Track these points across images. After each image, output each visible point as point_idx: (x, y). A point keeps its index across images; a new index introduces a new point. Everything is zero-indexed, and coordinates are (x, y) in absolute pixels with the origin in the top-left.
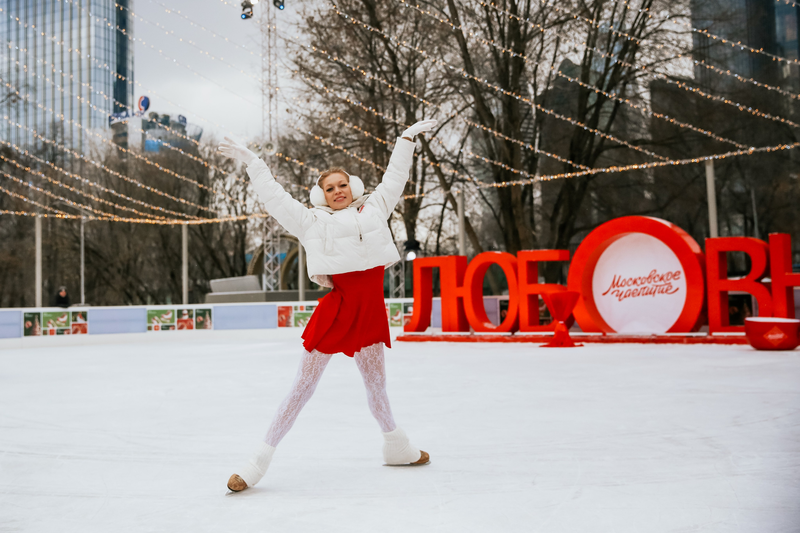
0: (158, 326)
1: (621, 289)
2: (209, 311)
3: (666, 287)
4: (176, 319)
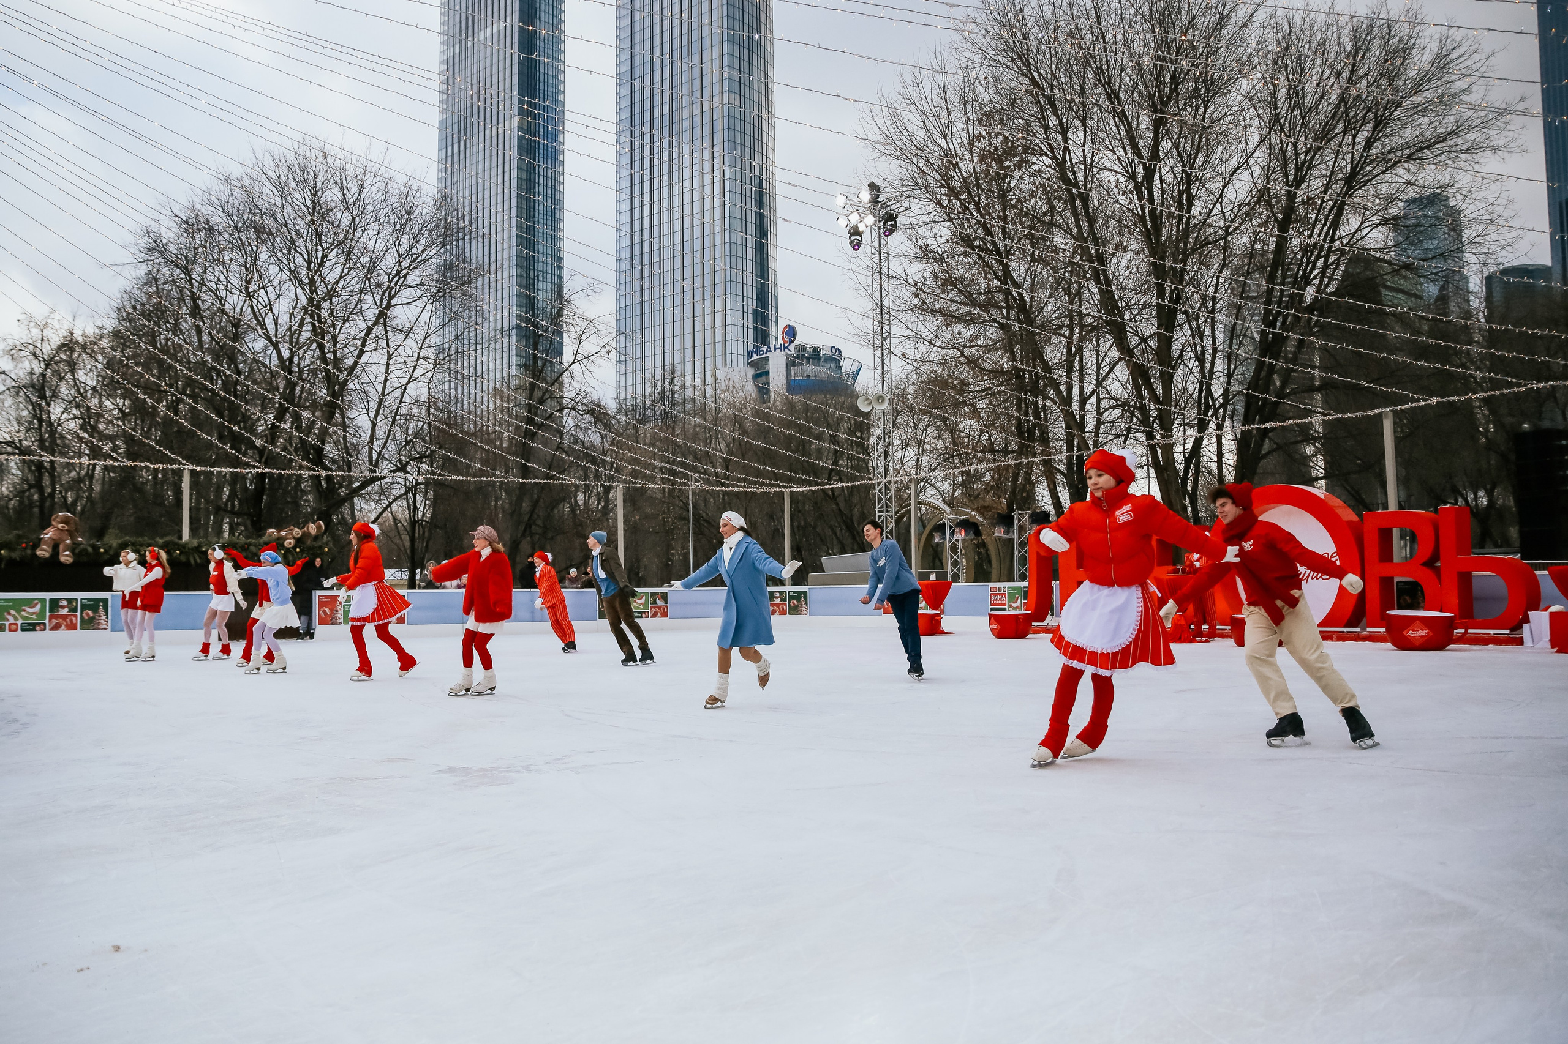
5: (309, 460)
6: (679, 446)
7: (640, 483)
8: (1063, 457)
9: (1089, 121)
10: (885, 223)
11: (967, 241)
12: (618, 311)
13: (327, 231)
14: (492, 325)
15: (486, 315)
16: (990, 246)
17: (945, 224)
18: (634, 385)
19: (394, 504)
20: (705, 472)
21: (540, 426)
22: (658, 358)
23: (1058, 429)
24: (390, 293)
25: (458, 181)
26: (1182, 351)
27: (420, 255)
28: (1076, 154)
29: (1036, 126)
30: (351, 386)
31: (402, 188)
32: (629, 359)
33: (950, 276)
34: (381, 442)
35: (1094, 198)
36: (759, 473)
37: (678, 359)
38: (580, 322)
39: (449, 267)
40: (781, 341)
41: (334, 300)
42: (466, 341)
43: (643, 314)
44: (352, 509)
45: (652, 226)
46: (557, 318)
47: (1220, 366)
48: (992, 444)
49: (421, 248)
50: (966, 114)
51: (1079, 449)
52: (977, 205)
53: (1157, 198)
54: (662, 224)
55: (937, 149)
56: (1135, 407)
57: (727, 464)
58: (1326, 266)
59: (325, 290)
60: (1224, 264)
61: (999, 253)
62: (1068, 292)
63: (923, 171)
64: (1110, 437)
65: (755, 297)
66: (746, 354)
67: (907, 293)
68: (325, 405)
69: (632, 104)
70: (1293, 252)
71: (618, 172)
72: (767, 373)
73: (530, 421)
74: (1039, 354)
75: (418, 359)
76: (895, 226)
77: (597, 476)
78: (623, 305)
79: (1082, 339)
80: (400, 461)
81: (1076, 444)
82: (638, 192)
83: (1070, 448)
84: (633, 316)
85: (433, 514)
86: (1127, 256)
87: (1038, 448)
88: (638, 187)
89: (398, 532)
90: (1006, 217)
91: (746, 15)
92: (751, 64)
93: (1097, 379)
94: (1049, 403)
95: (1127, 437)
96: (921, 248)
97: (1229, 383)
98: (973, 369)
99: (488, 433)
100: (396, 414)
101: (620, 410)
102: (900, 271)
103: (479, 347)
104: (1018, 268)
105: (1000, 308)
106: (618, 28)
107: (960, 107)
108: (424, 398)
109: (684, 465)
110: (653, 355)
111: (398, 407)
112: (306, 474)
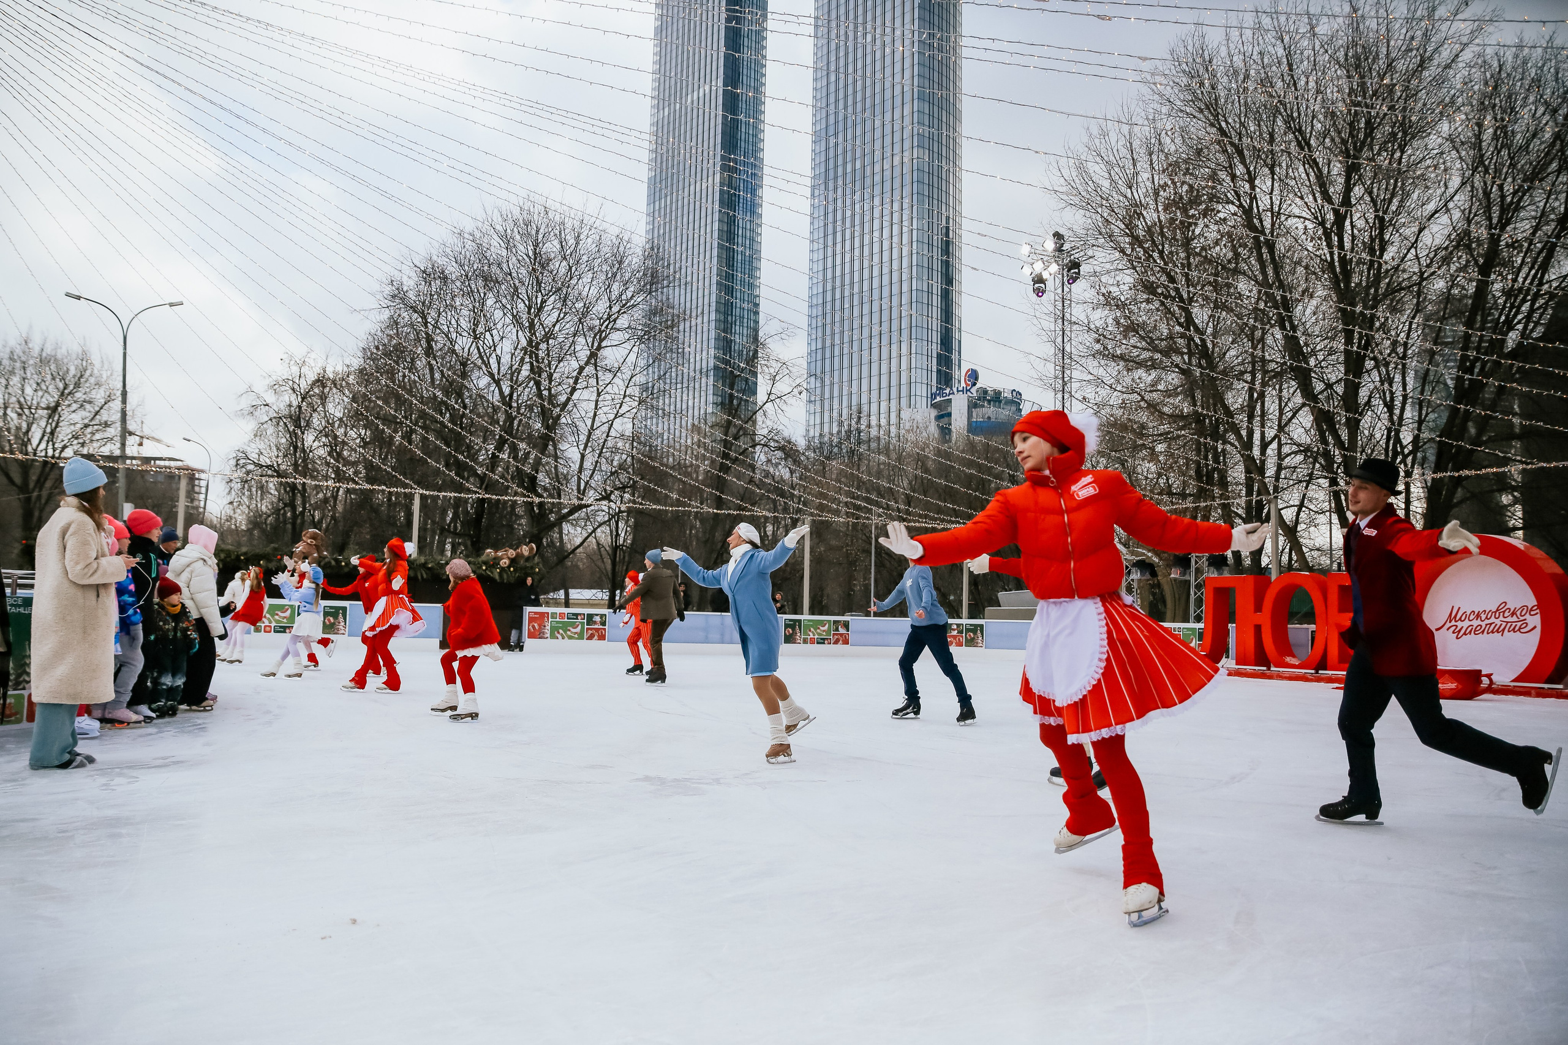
3: (1518, 624)
5: (525, 488)
6: (864, 483)
7: (827, 517)
8: (1242, 501)
9: (1277, 169)
10: (1068, 271)
11: (1150, 288)
12: (810, 354)
13: (546, 279)
14: (692, 366)
15: (687, 356)
16: (1173, 294)
17: (1128, 272)
18: (822, 424)
19: (599, 530)
20: (888, 508)
21: (735, 460)
22: (845, 399)
23: (1237, 473)
24: (601, 336)
25: (664, 233)
26: (1370, 397)
27: (628, 301)
28: (1264, 202)
29: (1223, 175)
30: (563, 420)
31: (614, 240)
32: (818, 399)
33: (1132, 323)
34: (588, 473)
35: (1281, 245)
36: (939, 510)
37: (864, 400)
38: (774, 364)
39: (653, 312)
40: (963, 384)
41: (550, 341)
42: (668, 381)
43: (832, 357)
44: (561, 533)
45: (843, 275)
46: (752, 359)
47: (1409, 413)
48: (1170, 486)
49: (629, 294)
50: (1151, 164)
51: (1259, 494)
52: (1161, 253)
53: (1347, 245)
54: (852, 272)
55: (1121, 198)
56: (1317, 453)
57: (909, 501)
58: (1532, 311)
59: (543, 333)
60: (1418, 310)
61: (1182, 300)
62: (1251, 338)
63: (1107, 220)
64: (1291, 482)
65: (939, 342)
66: (929, 396)
67: (1089, 338)
68: (540, 437)
69: (827, 160)
70: (1494, 296)
71: (812, 223)
72: (949, 415)
73: (725, 456)
74: (1219, 399)
75: (625, 396)
76: (1079, 273)
77: (786, 510)
78: (814, 348)
79: (1264, 384)
80: (605, 490)
81: (1256, 488)
82: (830, 243)
83: (1249, 493)
84: (823, 359)
85: (634, 540)
86: (1314, 302)
87: (1217, 491)
88: (830, 238)
89: (601, 556)
90: (1189, 265)
91: (936, 74)
92: (940, 120)
93: (1279, 425)
94: (1228, 447)
95: (1308, 482)
96: (1103, 295)
97: (1419, 429)
98: (1152, 414)
99: (686, 467)
100: (603, 447)
101: (808, 448)
102: (1083, 317)
103: (679, 386)
104: (1201, 315)
105: (1182, 354)
106: (815, 89)
107: (1146, 158)
108: (628, 433)
109: (868, 500)
110: (841, 396)
111: (606, 440)
112: (520, 500)
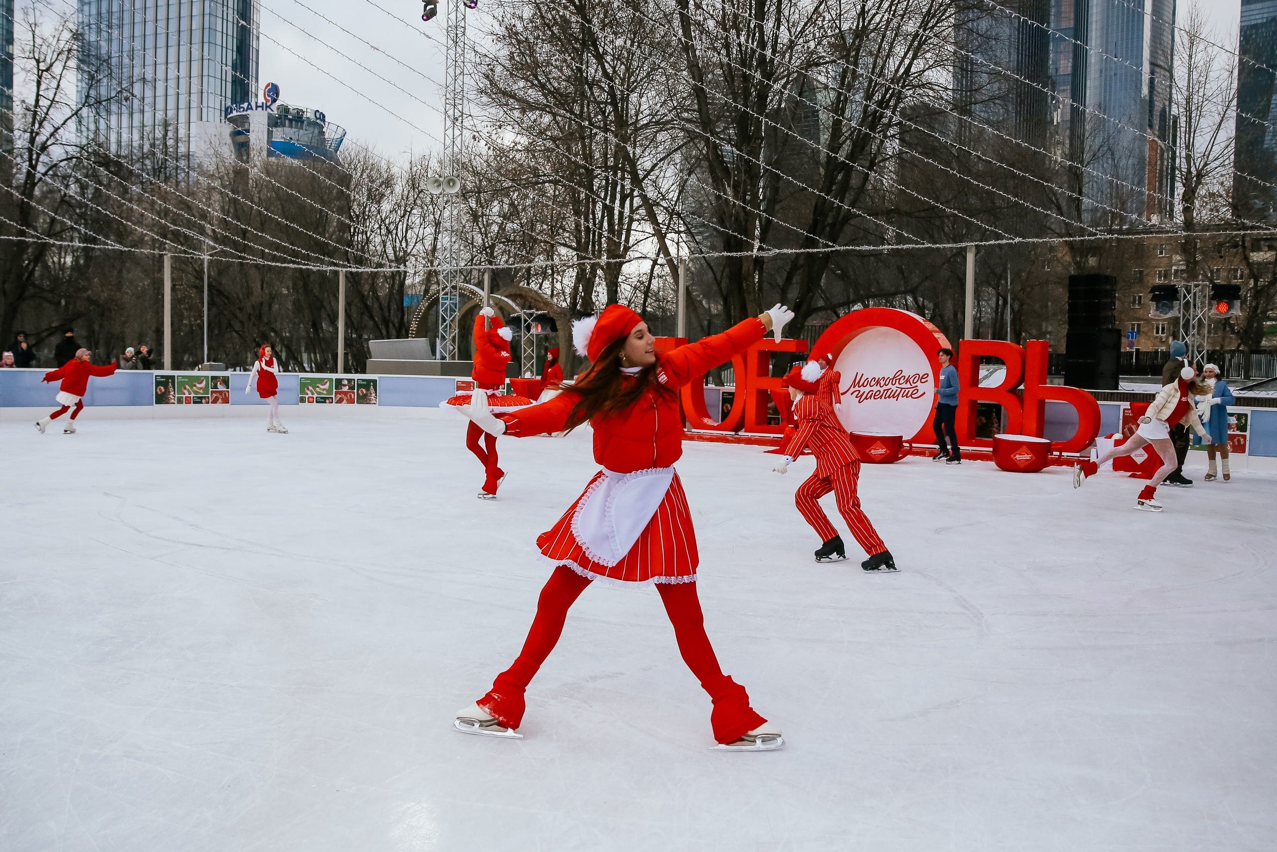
0: (313, 398)
1: (862, 389)
2: (375, 382)
3: (911, 390)
4: (334, 390)
65: (235, 49)
72: (247, 132)
